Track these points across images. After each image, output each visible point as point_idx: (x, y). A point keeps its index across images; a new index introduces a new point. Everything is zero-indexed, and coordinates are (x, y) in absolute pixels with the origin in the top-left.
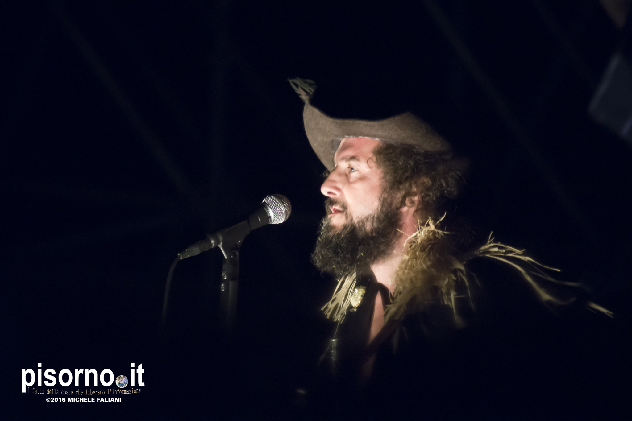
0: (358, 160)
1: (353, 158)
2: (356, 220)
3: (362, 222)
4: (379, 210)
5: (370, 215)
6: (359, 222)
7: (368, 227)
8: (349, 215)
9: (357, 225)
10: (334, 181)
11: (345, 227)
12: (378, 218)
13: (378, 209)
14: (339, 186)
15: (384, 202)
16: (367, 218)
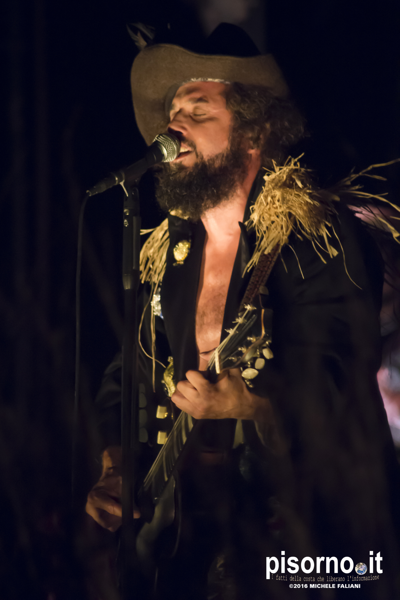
0: (206, 101)
1: (200, 100)
2: (206, 158)
3: (212, 160)
4: (229, 148)
5: (220, 154)
6: (209, 160)
7: (217, 164)
8: (199, 154)
9: (207, 163)
10: (180, 121)
11: (196, 165)
12: (227, 157)
13: (227, 149)
14: (186, 126)
15: (233, 142)
16: (217, 156)
